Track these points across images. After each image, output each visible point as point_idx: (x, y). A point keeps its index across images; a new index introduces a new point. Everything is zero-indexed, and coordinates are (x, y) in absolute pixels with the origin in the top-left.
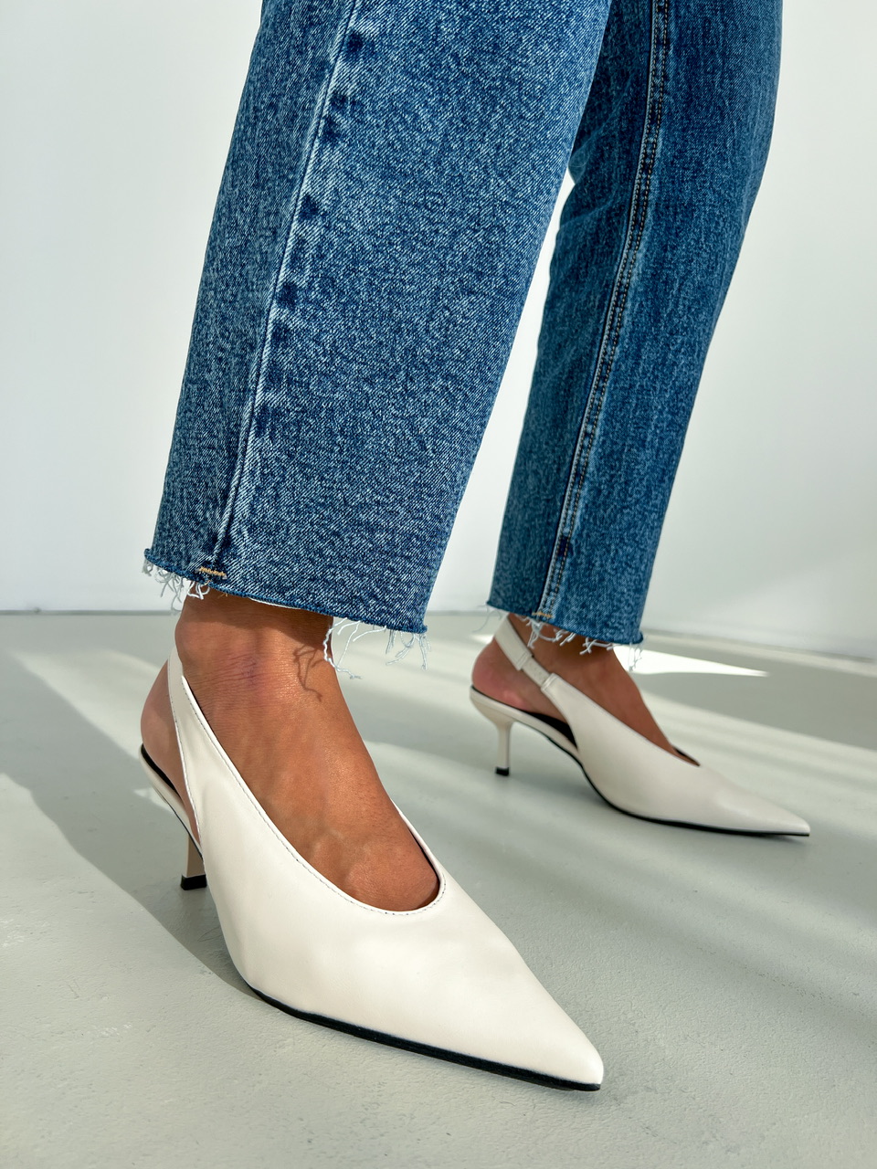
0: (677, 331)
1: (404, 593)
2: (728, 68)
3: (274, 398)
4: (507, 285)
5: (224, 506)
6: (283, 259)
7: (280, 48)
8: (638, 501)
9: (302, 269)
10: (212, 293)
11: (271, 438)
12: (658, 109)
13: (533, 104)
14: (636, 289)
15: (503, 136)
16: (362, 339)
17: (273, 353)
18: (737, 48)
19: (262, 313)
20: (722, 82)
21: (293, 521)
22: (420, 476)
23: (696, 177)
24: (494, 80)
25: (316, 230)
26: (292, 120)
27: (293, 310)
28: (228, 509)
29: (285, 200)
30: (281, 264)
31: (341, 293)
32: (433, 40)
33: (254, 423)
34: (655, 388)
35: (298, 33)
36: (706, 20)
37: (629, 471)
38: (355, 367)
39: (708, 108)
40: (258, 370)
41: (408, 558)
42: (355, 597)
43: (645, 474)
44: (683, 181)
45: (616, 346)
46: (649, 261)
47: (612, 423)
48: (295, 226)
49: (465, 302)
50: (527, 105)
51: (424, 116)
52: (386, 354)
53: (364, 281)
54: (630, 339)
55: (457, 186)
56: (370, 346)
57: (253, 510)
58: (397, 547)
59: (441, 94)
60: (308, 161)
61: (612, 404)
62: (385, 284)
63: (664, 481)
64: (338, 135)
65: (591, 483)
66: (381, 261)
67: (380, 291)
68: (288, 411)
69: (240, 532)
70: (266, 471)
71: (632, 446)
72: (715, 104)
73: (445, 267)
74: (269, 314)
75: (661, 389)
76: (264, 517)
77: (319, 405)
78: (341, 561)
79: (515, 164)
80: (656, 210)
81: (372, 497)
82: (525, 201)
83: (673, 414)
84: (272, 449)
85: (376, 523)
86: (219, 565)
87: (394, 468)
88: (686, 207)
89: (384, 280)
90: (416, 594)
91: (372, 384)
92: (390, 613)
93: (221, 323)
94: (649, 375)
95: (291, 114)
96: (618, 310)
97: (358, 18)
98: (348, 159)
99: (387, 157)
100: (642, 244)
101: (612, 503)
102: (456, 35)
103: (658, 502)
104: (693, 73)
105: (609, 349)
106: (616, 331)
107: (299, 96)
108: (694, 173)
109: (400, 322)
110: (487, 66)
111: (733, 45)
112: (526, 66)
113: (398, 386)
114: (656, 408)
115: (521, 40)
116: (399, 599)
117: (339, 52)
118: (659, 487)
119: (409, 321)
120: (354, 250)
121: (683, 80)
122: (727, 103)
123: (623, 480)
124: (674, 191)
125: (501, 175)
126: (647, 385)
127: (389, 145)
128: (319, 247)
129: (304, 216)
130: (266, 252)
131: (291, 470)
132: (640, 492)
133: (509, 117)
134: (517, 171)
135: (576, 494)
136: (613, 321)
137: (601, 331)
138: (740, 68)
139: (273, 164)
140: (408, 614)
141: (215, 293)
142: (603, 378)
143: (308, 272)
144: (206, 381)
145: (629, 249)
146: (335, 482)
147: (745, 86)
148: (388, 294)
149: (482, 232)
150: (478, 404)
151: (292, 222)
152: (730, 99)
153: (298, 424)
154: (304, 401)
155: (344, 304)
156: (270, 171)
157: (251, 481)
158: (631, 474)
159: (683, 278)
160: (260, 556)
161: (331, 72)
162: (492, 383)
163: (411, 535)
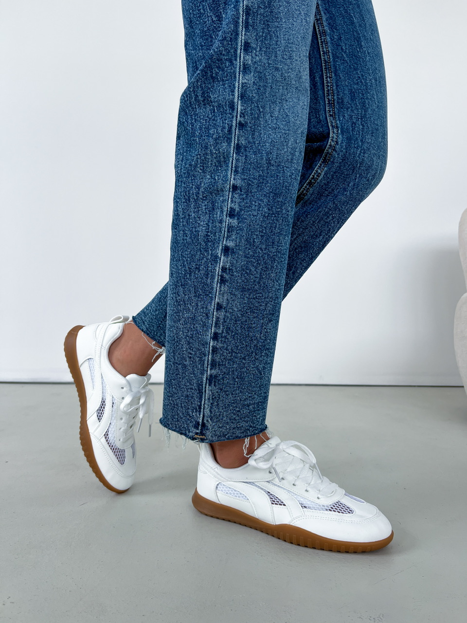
3: (214, 372)
5: (200, 411)
9: (219, 327)
11: (214, 386)
19: (207, 343)
21: (224, 411)
24: (274, 253)
25: (222, 313)
26: (207, 275)
27: (218, 341)
28: (202, 413)
29: (210, 304)
33: (208, 381)
38: (239, 355)
40: (208, 363)
51: (252, 269)
53: (239, 327)
57: (211, 412)
60: (216, 290)
62: (246, 326)
64: (226, 281)
69: (207, 421)
74: (210, 344)
76: (215, 413)
84: (215, 389)
86: (202, 433)
89: (246, 325)
91: (245, 360)
97: (226, 240)
98: (230, 288)
99: (243, 285)
107: (209, 267)
117: (222, 253)
120: (235, 317)
128: (224, 319)
129: (217, 309)
130: (205, 322)
131: (221, 394)
151: (214, 312)
153: (223, 379)
154: (224, 370)
155: (234, 335)
157: (209, 402)
160: (215, 427)
161: (220, 260)
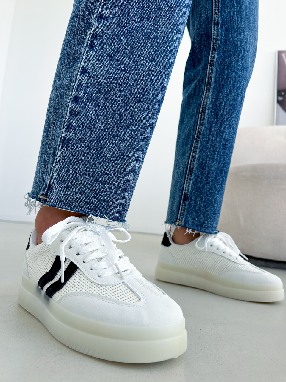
0: (224, 120)
1: (115, 207)
2: (239, 32)
3: (68, 135)
4: (153, 99)
6: (74, 87)
7: (76, 19)
8: (212, 180)
9: (81, 91)
10: (52, 101)
11: (66, 149)
12: (215, 45)
13: (162, 38)
14: (209, 106)
15: (152, 49)
16: (102, 116)
17: (69, 119)
18: (242, 25)
19: (67, 105)
20: (237, 36)
21: (74, 180)
22: (121, 165)
23: (229, 68)
24: (148, 29)
25: (86, 78)
26: (80, 42)
27: (77, 104)
28: (51, 175)
29: (76, 68)
30: (73, 89)
31: (94, 100)
32: (127, 15)
33: (61, 143)
34: (217, 140)
35: (82, 14)
36: (231, 16)
37: (209, 170)
38: (99, 125)
39: (232, 45)
40: (64, 125)
41: (117, 194)
42: (97, 208)
43: (215, 171)
44: (224, 69)
45: (202, 126)
46: (213, 96)
47: (202, 153)
48: (78, 76)
49: (138, 104)
50: (160, 39)
51: (124, 40)
52: (110, 121)
53: (103, 96)
54: (208, 123)
55: (136, 65)
56: (104, 119)
57: (59, 175)
58: (112, 190)
59: (130, 33)
60: (84, 55)
61: (202, 146)
63: (222, 174)
64: (94, 46)
65: (195, 174)
66: (108, 90)
67: (108, 100)
68: (74, 139)
69: (54, 183)
70: (64, 161)
71: (209, 161)
72: (235, 44)
73: (131, 92)
74: (68, 106)
75: (219, 140)
76: (63, 178)
77: (85, 138)
78: (92, 194)
79: (156, 58)
80: (215, 79)
81: (104, 172)
82: (160, 71)
83: (224, 149)
84: (67, 153)
85: (105, 181)
86: (46, 195)
87: (112, 162)
88: (225, 78)
89: (110, 96)
90: (119, 207)
91: (105, 132)
92: (109, 214)
93: (55, 111)
94: (215, 135)
95: (80, 41)
96: (203, 113)
97: (102, 8)
98: (97, 54)
99: (111, 54)
100: (211, 91)
101: (203, 181)
102: (135, 14)
103: (220, 181)
104: (227, 33)
105: (200, 127)
106: (202, 121)
107: (82, 34)
108: (228, 66)
109: (115, 111)
110: (146, 25)
111: (241, 24)
112: (159, 26)
113: (114, 133)
114: (218, 147)
115: (157, 17)
116: (113, 209)
117: (95, 20)
118: (221, 175)
119: (118, 111)
120: (99, 85)
121: (224, 35)
122: (239, 43)
123: (206, 173)
124: (221, 73)
125: (151, 62)
126: (214, 139)
127: (112, 50)
128: (87, 84)
129: (82, 73)
130: (68, 85)
132: (213, 177)
133: (154, 42)
134: (157, 60)
135: (190, 178)
136: (201, 117)
137: (197, 121)
138: (243, 32)
139: (72, 57)
140: (117, 215)
141: (53, 101)
142: (198, 137)
143: (83, 91)
144: (49, 131)
145: (206, 93)
146: (90, 166)
147: (245, 37)
148: (111, 101)
149: (144, 81)
150: (143, 141)
151: (77, 75)
152: (240, 42)
153: (77, 144)
154: (80, 136)
155: (96, 104)
156: (72, 59)
158: (210, 171)
159: (226, 102)
160: (61, 192)
161: (92, 26)
162: (149, 133)
163: (118, 186)
